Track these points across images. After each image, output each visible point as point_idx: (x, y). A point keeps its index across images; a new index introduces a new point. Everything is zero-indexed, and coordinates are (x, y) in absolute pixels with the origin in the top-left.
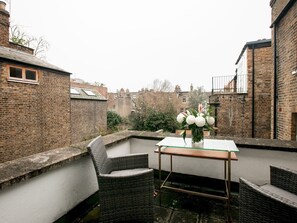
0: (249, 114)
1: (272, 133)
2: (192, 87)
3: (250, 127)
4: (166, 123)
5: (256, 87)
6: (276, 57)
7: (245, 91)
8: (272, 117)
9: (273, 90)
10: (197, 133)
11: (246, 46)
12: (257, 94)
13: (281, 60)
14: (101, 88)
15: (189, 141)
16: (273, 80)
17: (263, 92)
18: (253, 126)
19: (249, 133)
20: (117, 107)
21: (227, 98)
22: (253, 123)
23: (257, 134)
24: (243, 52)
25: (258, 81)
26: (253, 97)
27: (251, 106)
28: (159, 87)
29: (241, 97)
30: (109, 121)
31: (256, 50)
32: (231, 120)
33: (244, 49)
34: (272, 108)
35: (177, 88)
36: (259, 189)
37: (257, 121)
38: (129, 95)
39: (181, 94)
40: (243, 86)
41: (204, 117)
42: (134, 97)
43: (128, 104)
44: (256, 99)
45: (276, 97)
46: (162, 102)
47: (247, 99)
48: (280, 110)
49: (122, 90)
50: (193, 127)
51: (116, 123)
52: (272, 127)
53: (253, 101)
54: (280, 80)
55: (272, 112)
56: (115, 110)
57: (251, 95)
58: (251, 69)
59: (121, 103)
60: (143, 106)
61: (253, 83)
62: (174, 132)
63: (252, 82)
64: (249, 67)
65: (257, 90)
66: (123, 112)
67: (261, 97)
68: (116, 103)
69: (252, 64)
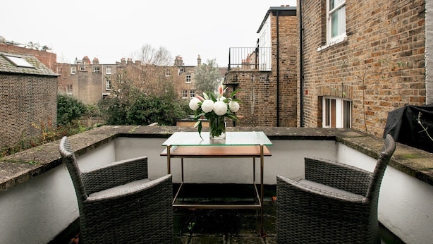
0: (273, 98)
1: (299, 120)
2: (199, 60)
3: (275, 114)
4: (161, 114)
5: (281, 64)
6: (302, 30)
7: (268, 68)
8: (299, 101)
9: (299, 69)
10: (217, 123)
11: (269, 11)
12: (282, 73)
13: (307, 33)
14: (44, 54)
15: (206, 136)
16: (298, 56)
17: (288, 70)
18: (278, 112)
19: (274, 121)
20: (75, 88)
21: (248, 76)
22: (278, 109)
23: (283, 122)
24: (266, 18)
25: (283, 56)
26: (278, 76)
27: (276, 88)
28: (150, 58)
29: (265, 76)
30: (60, 113)
31: (280, 18)
32: (253, 106)
33: (267, 15)
34: (298, 91)
35: (179, 60)
36: (298, 186)
37: (282, 106)
38: (98, 69)
39: (184, 69)
40: (266, 62)
41: (226, 102)
42: (108, 72)
43: (98, 83)
44: (281, 78)
45: (302, 78)
46: (155, 81)
47: (271, 79)
48: (307, 93)
49: (86, 59)
50: (211, 115)
51: (74, 115)
52: (299, 113)
53: (278, 80)
54: (306, 57)
55: (299, 95)
56: (74, 94)
57: (275, 73)
58: (275, 40)
59: (83, 82)
60: (125, 87)
61: (278, 59)
62: (175, 125)
63: (277, 57)
64: (273, 38)
65: (283, 68)
66: (87, 96)
67: (286, 76)
68: (75, 80)
69: (277, 35)
